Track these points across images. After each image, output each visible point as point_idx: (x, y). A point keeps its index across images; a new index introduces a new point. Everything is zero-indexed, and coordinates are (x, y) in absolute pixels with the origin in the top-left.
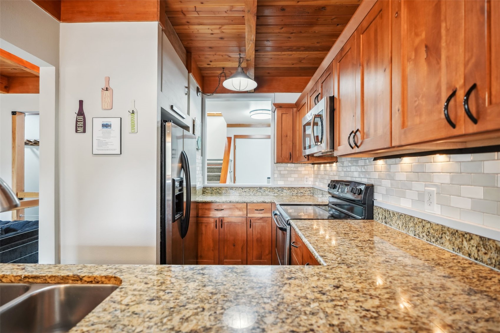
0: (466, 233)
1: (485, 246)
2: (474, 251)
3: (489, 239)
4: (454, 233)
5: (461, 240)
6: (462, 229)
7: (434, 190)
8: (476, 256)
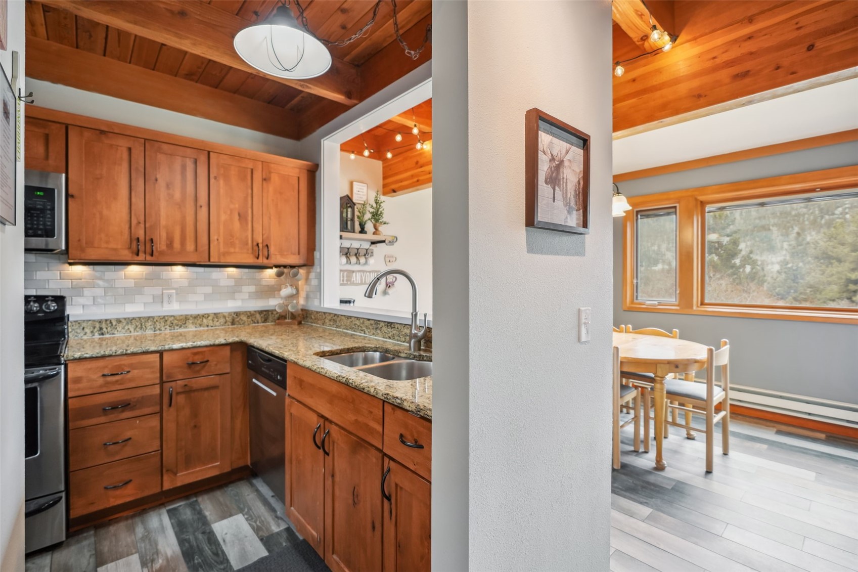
0: (205, 314)
1: (217, 317)
2: (211, 323)
3: (219, 313)
4: (196, 317)
5: (201, 319)
6: (201, 312)
7: (173, 292)
8: (212, 325)
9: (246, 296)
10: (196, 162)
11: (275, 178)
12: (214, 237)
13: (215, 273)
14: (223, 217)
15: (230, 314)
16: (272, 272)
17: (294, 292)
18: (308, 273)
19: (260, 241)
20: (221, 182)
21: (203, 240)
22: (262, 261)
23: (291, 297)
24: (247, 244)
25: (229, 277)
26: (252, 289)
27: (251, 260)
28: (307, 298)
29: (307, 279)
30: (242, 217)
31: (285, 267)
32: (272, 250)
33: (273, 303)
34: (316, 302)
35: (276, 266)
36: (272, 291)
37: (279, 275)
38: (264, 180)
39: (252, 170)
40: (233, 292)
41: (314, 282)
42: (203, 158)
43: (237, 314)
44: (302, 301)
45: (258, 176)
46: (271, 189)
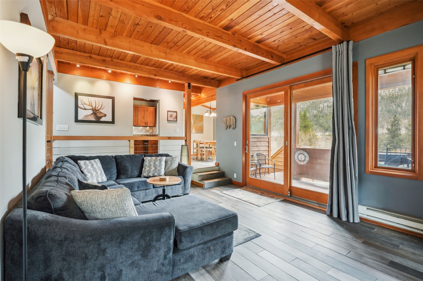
9: (144, 132)
10: (136, 109)
11: (149, 111)
12: (139, 121)
13: (139, 128)
14: (140, 118)
15: (141, 135)
16: (148, 128)
17: (152, 131)
18: (155, 128)
19: (146, 122)
20: (140, 112)
21: (137, 122)
22: (146, 125)
23: (152, 132)
24: (144, 122)
25: (141, 128)
26: (145, 131)
27: (144, 125)
28: (155, 133)
29: (155, 129)
30: (143, 118)
31: (151, 127)
32: (148, 123)
33: (148, 133)
34: (156, 133)
35: (149, 126)
36: (148, 131)
37: (150, 128)
38: (147, 111)
39: (145, 110)
40: (141, 131)
41: (156, 129)
42: (137, 109)
43: (142, 135)
44: (154, 133)
45: (146, 111)
46: (148, 113)
